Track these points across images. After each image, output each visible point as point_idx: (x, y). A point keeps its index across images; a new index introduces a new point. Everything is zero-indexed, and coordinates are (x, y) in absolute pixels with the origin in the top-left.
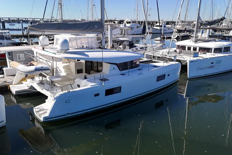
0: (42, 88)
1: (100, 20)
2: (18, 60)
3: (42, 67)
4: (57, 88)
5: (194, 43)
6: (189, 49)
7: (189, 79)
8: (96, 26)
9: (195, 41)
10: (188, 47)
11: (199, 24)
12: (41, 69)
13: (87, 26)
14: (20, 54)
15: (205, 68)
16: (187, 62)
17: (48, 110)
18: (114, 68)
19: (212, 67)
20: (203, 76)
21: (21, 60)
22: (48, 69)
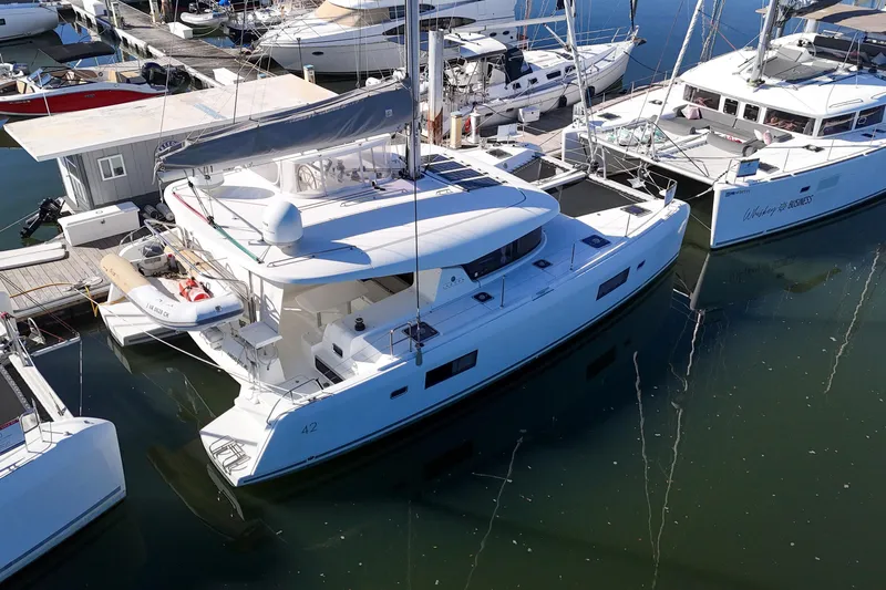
0: (216, 345)
1: (403, 81)
2: (104, 179)
3: (218, 308)
4: (267, 362)
5: (752, 89)
6: (731, 106)
7: (713, 250)
8: (389, 112)
9: (756, 81)
10: (727, 100)
11: (780, 13)
12: (217, 314)
13: (356, 117)
14: (109, 158)
15: (774, 210)
16: (713, 192)
17: (254, 444)
18: (453, 279)
19: (802, 202)
20: (765, 233)
21: (114, 177)
22: (239, 312)
